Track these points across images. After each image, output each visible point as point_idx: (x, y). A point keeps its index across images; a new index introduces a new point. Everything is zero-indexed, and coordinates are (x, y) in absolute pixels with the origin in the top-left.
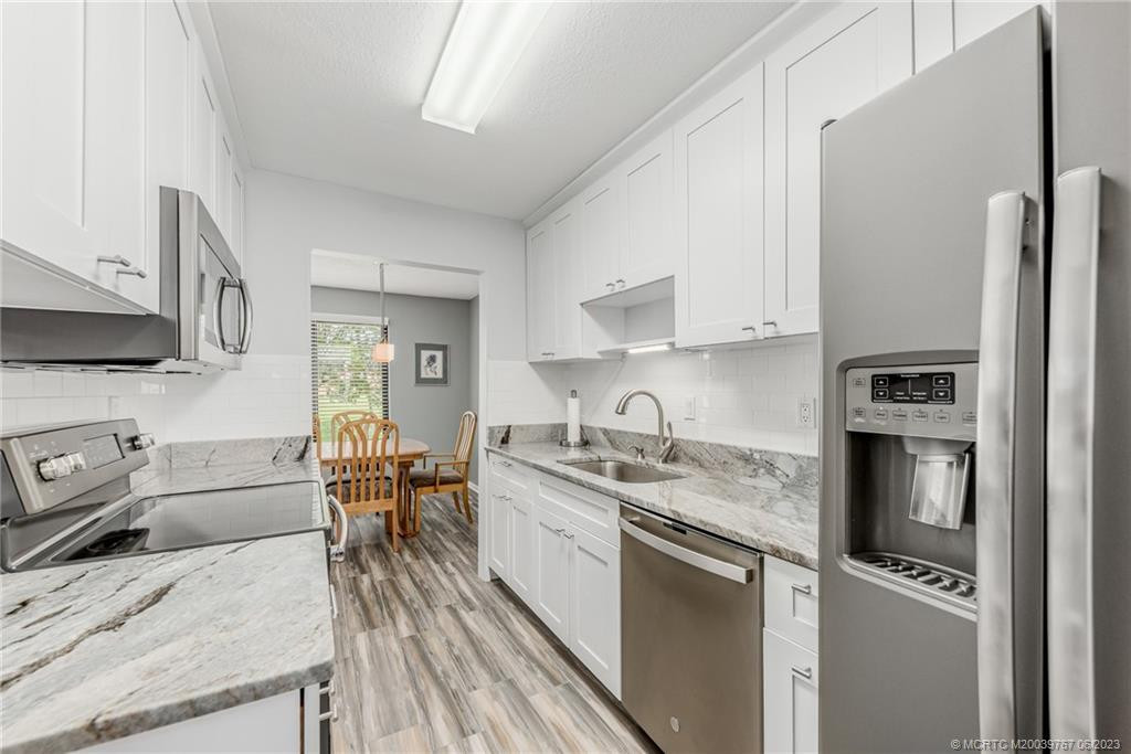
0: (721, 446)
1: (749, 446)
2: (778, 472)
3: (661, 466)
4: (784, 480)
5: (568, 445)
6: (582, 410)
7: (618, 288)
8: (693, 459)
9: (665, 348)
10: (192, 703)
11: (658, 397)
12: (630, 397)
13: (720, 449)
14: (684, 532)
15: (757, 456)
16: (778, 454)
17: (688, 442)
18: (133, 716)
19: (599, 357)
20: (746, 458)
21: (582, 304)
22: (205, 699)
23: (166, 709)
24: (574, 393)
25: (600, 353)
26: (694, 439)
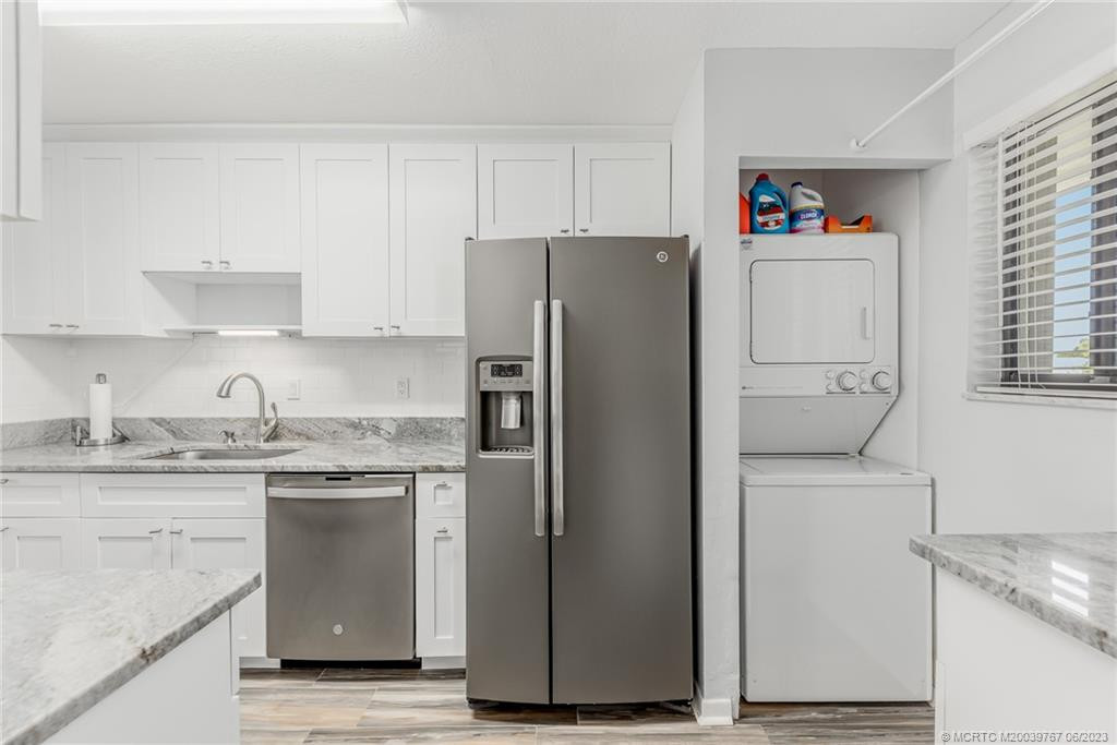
0: (331, 419)
1: (358, 415)
2: (382, 432)
3: (264, 446)
4: (387, 436)
5: (94, 444)
6: (115, 397)
7: (216, 268)
8: (299, 434)
9: (275, 333)
10: (197, 619)
11: (257, 377)
12: (234, 380)
13: (329, 422)
14: (349, 479)
15: (365, 423)
16: (382, 419)
17: (292, 419)
18: (166, 639)
19: (166, 336)
20: (355, 425)
21: (144, 273)
22: (204, 615)
23: (184, 628)
24: (101, 378)
25: (167, 331)
26: (301, 416)
